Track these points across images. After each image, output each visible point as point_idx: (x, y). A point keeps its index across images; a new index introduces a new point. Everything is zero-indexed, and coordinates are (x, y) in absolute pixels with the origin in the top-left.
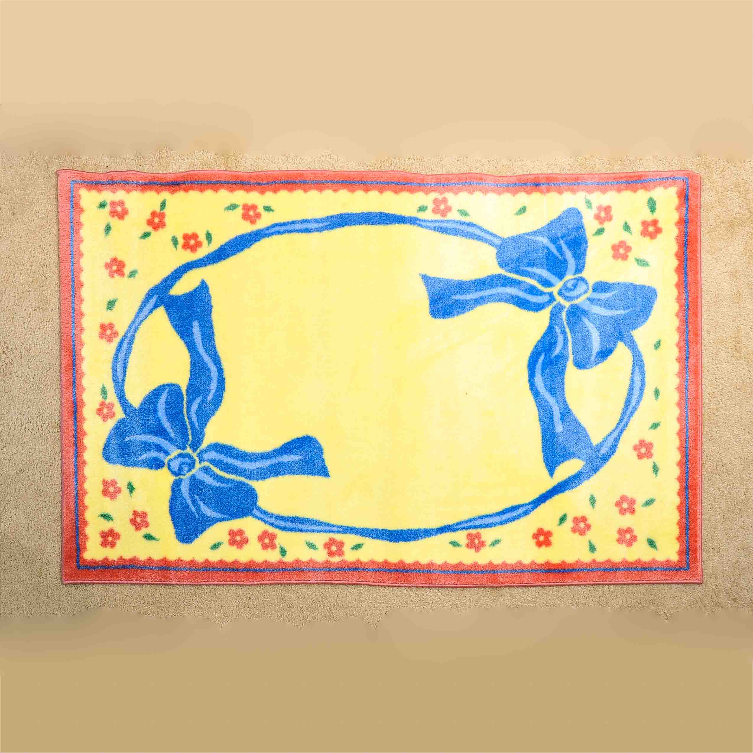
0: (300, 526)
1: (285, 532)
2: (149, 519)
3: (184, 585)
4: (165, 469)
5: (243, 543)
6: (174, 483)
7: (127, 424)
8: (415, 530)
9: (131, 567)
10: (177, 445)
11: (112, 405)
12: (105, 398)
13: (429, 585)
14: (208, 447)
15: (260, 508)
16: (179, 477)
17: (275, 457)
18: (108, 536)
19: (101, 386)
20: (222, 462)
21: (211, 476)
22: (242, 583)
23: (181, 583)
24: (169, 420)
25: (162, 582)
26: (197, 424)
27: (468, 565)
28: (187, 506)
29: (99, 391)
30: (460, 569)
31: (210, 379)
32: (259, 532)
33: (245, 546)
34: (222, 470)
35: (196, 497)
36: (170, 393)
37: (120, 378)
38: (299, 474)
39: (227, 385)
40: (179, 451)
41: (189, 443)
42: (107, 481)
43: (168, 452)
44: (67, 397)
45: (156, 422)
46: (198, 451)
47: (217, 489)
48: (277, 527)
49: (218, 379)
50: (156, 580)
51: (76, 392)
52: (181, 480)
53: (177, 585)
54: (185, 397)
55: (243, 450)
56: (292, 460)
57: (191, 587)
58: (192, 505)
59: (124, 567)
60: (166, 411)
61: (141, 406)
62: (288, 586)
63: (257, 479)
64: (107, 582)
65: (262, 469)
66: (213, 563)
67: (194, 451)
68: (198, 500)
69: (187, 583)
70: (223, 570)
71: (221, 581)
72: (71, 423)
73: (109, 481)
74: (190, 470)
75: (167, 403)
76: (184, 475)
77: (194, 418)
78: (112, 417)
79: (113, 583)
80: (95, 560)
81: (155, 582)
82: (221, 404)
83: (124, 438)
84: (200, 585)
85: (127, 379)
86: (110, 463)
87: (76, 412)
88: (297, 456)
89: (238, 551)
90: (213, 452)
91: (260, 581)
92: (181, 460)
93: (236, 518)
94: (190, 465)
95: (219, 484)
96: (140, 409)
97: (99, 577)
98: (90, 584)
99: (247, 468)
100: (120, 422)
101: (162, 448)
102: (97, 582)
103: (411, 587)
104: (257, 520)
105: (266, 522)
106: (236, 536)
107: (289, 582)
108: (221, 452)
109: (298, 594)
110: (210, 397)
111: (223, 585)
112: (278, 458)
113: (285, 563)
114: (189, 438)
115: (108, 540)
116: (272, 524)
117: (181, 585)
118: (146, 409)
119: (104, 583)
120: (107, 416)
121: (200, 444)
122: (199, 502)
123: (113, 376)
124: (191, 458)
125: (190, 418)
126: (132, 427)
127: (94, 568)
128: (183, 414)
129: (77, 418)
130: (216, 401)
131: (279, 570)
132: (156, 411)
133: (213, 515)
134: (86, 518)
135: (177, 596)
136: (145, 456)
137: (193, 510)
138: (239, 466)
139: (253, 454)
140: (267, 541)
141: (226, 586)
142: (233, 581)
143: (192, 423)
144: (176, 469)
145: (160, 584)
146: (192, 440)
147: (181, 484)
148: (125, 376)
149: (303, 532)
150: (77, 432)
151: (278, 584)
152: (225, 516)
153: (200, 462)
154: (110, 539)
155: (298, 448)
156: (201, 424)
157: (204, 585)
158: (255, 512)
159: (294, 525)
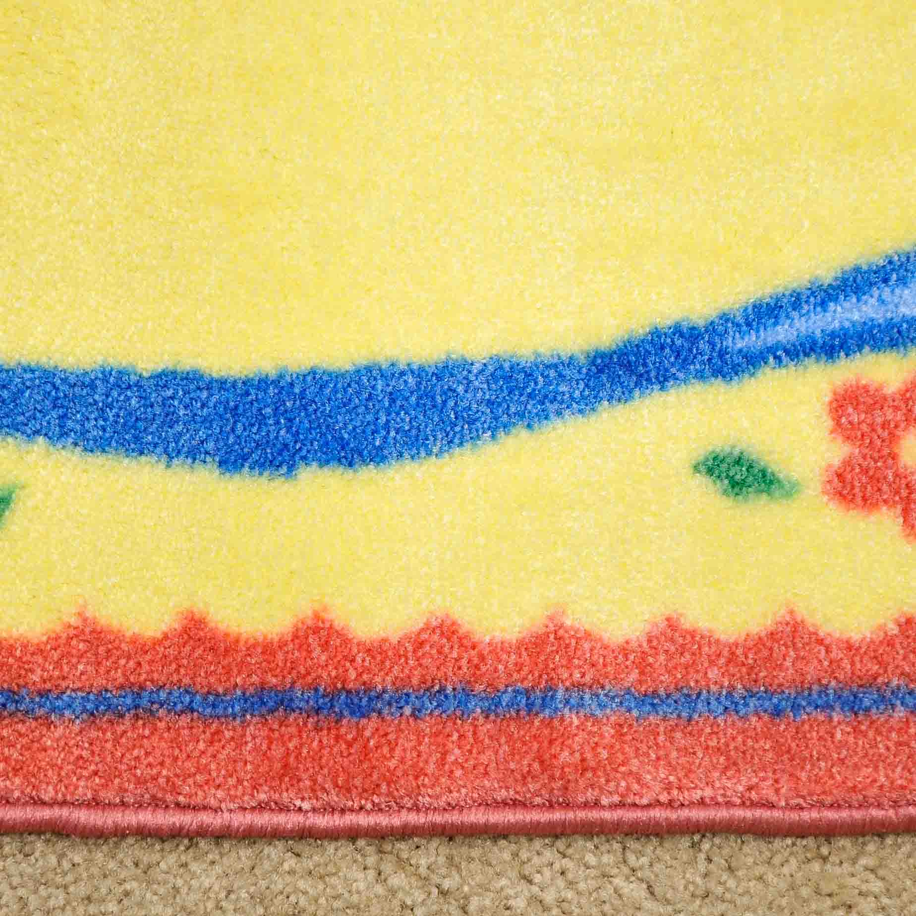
8: (420, 373)
13: (544, 817)
27: (849, 646)
30: (787, 673)
103: (405, 833)
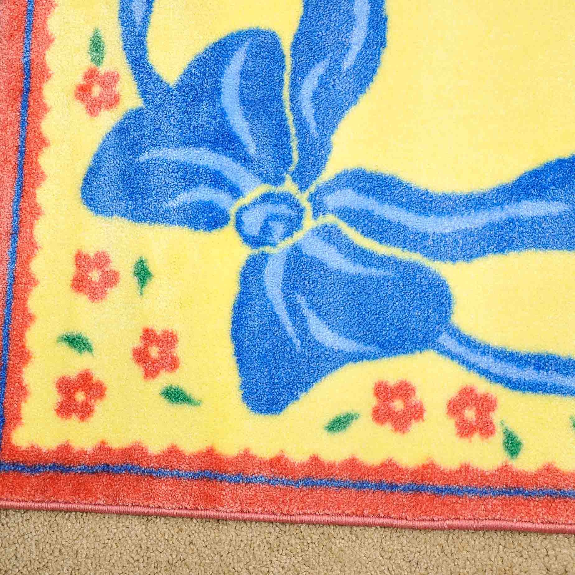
0: (559, 379)
1: (518, 393)
2: (180, 351)
3: (251, 520)
4: (230, 230)
5: (410, 419)
6: (248, 263)
7: (145, 122)
9: (126, 469)
10: (261, 174)
11: (114, 77)
12: (98, 61)
14: (338, 177)
15: (457, 330)
16: (261, 249)
17: (501, 204)
18: (76, 390)
19: (91, 34)
20: (368, 215)
21: (340, 249)
22: (404, 522)
23: (247, 516)
24: (246, 115)
25: (199, 513)
26: (313, 125)
28: (275, 320)
29: (85, 44)
31: (351, 19)
32: (452, 392)
33: (415, 427)
34: (367, 233)
35: (301, 300)
36: (253, 55)
37: (138, 18)
38: (558, 247)
39: (392, 35)
40: (265, 188)
41: (292, 168)
42: (86, 257)
43: (238, 189)
44: (10, 57)
45: (215, 119)
46: (312, 189)
47: (351, 280)
48: (498, 379)
49: (371, 20)
50: (185, 504)
51: (33, 46)
52: (265, 257)
53: (236, 520)
54: (288, 61)
55: (423, 187)
56: (542, 213)
57: (270, 528)
58: (287, 318)
59: (107, 469)
60: (242, 94)
61: (182, 80)
62: (522, 537)
63: (453, 259)
64: (62, 506)
65: (467, 233)
66: (332, 466)
67: (303, 188)
68: (303, 306)
69: (261, 516)
70: (354, 486)
71: (348, 515)
72: (12, 116)
73: (92, 255)
74: (289, 233)
75: (244, 75)
76: (274, 245)
77: (308, 111)
78: (111, 105)
79: (76, 511)
80: (39, 450)
81: (182, 512)
82: (374, 78)
83: (136, 154)
84: (293, 523)
85: (154, 19)
86: (97, 212)
87: (29, 90)
88: (556, 203)
89: (397, 437)
90: (349, 191)
91: (449, 519)
92: (269, 208)
93: (395, 354)
94: (290, 221)
95: (357, 269)
96: (179, 88)
97: (43, 493)
98: (17, 509)
99: (430, 231)
100: (129, 118)
101: (225, 179)
102: (37, 505)
104: (448, 360)
105: (470, 366)
106: (392, 399)
107: (526, 525)
108: (368, 192)
109: (546, 559)
110: (348, 62)
111: (352, 525)
112: (507, 207)
113: (517, 476)
114: (291, 158)
115: (74, 400)
116: (485, 373)
117: (245, 521)
118: (192, 86)
119: (53, 510)
120: (101, 102)
121: (319, 172)
122: (306, 312)
123: (122, 10)
124: (296, 205)
125: (296, 109)
126: (159, 129)
127: (33, 469)
128: (280, 101)
129: (29, 106)
130: (363, 70)
131: (501, 492)
132: (217, 91)
133: (337, 344)
134: (27, 345)
135: (232, 549)
136: (184, 197)
137: (290, 330)
138: (410, 225)
139: (446, 198)
140: (470, 414)
141: (358, 529)
142: (379, 517)
143: (300, 122)
144: (254, 230)
145: (192, 517)
146: (299, 162)
147: (264, 266)
148: (151, 12)
149: (565, 394)
150: (25, 138)
151: (496, 529)
152: (369, 348)
153: (315, 215)
154: (80, 397)
155: (561, 183)
156: (323, 123)
157: (302, 522)
158: (445, 339)
159: (542, 377)
